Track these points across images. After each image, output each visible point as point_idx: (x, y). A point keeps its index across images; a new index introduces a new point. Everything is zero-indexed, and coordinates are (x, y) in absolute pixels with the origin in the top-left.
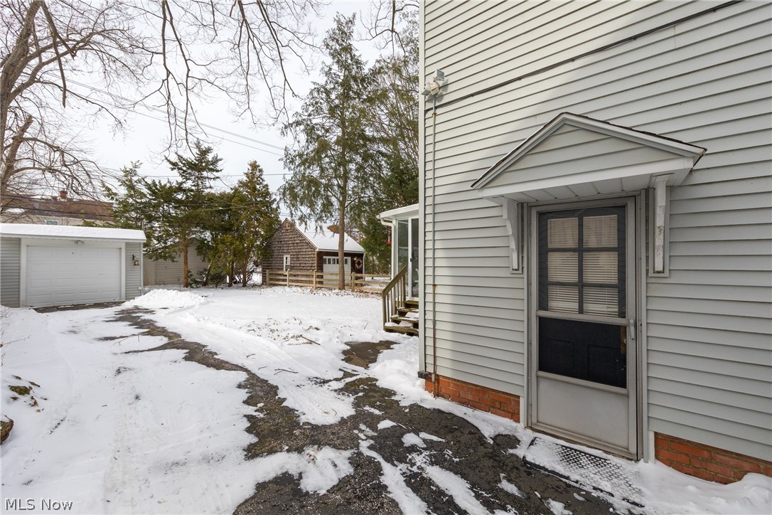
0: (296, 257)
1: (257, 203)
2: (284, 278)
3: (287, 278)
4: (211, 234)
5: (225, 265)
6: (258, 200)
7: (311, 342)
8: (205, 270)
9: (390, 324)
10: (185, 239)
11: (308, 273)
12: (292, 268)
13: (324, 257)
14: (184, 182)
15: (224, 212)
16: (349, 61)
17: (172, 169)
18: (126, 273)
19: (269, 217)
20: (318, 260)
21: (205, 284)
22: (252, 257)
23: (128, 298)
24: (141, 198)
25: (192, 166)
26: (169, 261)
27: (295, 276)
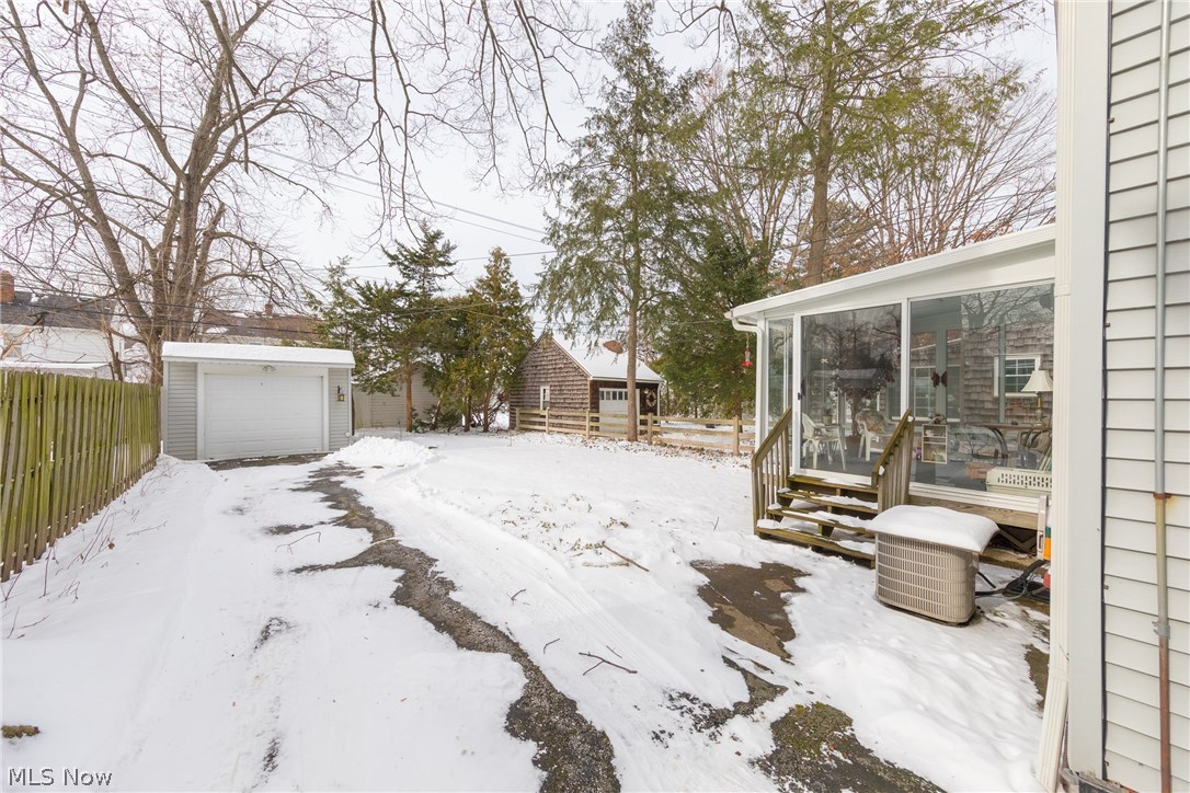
0: (558, 389)
1: (502, 310)
2: (542, 420)
3: (546, 420)
4: (442, 355)
5: (459, 401)
6: (504, 305)
7: (627, 562)
8: (434, 407)
9: (767, 524)
10: (408, 363)
11: (578, 414)
12: (552, 405)
13: (601, 389)
14: (405, 283)
15: (458, 325)
16: (646, 73)
17: (391, 265)
18: (330, 413)
19: (519, 330)
20: (592, 394)
21: (434, 427)
22: (495, 389)
23: (334, 448)
24: (352, 307)
25: (415, 259)
26: (388, 395)
27: (557, 417)
